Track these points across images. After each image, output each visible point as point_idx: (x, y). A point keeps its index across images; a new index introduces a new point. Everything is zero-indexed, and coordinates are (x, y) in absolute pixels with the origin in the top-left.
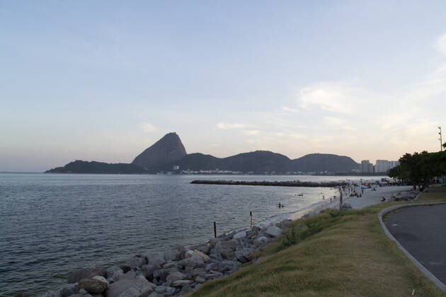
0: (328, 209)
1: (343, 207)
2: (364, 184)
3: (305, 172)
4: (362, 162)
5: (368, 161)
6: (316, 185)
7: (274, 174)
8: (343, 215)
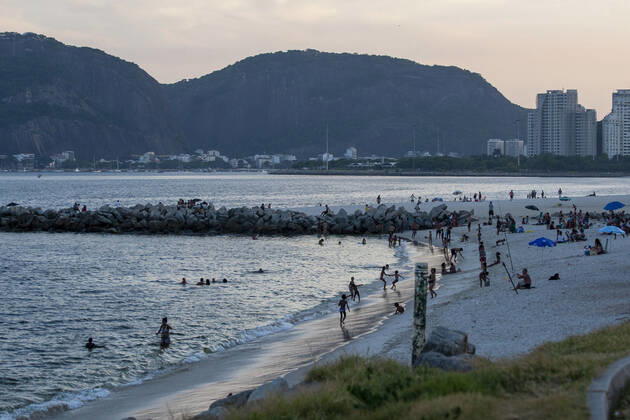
0: (347, 363)
1: (429, 347)
2: (546, 220)
3: (240, 152)
4: (544, 99)
5: (573, 94)
6: (293, 226)
7: (68, 167)
8: (416, 395)
